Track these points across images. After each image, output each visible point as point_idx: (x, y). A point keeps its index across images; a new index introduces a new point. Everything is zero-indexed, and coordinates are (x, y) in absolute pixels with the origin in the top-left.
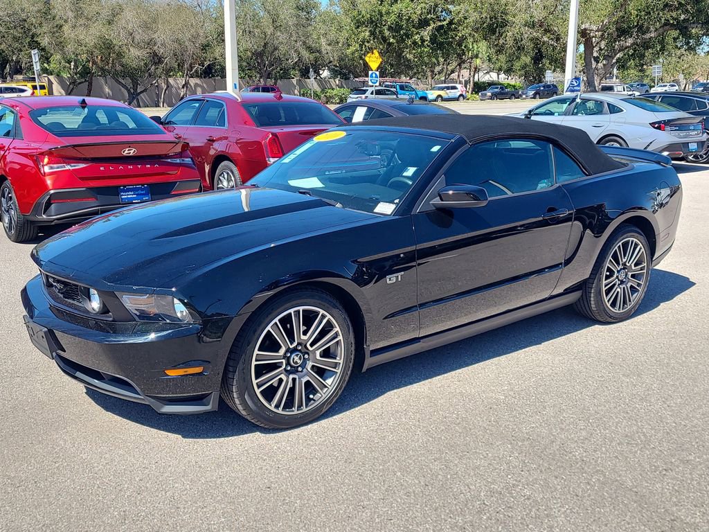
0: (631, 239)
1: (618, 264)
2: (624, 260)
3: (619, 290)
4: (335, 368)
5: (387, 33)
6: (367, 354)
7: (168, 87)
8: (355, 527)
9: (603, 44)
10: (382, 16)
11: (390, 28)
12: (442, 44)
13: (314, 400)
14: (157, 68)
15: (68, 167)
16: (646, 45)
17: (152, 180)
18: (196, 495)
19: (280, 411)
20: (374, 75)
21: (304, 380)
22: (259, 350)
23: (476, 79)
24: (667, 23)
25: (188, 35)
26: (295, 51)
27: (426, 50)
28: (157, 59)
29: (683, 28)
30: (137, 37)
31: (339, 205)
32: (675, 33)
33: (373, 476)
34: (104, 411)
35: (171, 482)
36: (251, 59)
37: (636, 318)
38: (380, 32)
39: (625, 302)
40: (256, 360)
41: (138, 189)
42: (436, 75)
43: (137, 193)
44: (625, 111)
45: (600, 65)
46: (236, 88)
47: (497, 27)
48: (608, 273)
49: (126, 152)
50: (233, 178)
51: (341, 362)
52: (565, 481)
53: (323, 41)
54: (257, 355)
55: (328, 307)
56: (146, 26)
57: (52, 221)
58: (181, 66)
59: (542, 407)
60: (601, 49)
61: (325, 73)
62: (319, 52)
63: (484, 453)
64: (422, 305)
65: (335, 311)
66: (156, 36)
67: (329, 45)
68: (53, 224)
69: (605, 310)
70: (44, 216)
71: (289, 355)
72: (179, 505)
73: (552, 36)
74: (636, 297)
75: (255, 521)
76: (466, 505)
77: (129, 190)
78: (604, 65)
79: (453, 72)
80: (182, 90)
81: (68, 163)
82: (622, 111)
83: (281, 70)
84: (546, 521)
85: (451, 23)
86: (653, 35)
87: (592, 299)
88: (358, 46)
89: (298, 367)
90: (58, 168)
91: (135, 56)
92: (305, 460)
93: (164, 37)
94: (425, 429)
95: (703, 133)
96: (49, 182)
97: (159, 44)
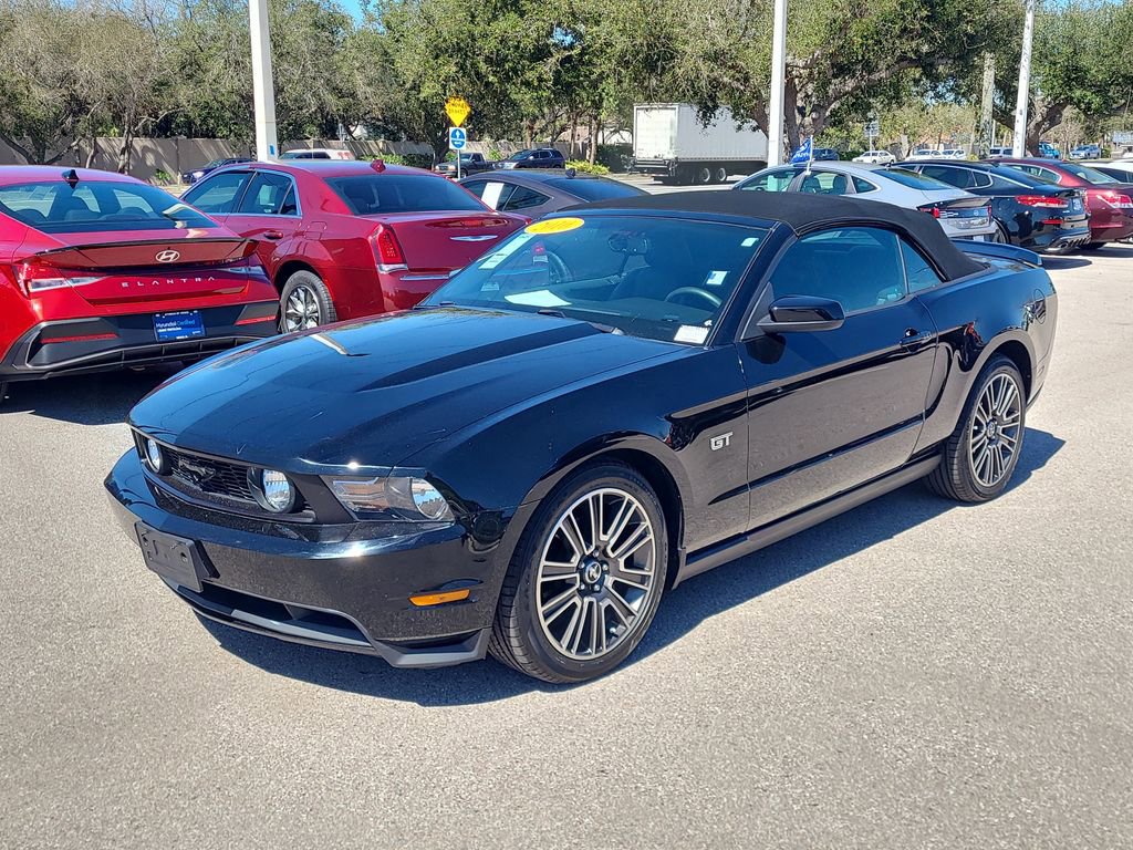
0: (1003, 375)
1: (987, 413)
2: (994, 408)
3: (988, 452)
4: (642, 583)
5: (483, 67)
6: (683, 559)
7: (96, 152)
8: (767, 819)
9: (810, 88)
10: (474, 40)
11: (488, 60)
12: (569, 85)
13: (616, 636)
14: (78, 121)
15: (68, 284)
16: (873, 89)
17: (204, 302)
18: (494, 790)
19: (573, 655)
20: (458, 134)
21: (604, 605)
22: (547, 559)
23: (600, 141)
24: (903, 58)
25: (131, 66)
26: (314, 95)
27: (544, 94)
28: (78, 106)
29: (927, 65)
30: (44, 69)
31: (617, 332)
32: (917, 73)
33: (752, 744)
34: (267, 674)
35: (441, 772)
36: (239, 107)
37: (1009, 493)
38: (472, 65)
39: (995, 472)
40: (543, 576)
41: (183, 318)
42: (536, 134)
43: (182, 323)
44: (879, 188)
45: (808, 120)
46: (272, 153)
47: (658, 60)
48: (976, 428)
49: (164, 257)
50: (315, 298)
51: (652, 574)
52: (1036, 731)
53: (359, 79)
54: (544, 568)
55: (636, 490)
56: (58, 51)
57: (44, 374)
58: (117, 118)
59: (945, 629)
60: (807, 96)
61: (359, 131)
62: (353, 95)
63: (898, 700)
64: (754, 484)
65: (644, 495)
66: (76, 67)
67: (369, 85)
68: (45, 377)
69: (972, 483)
70: (30, 366)
71: (583, 566)
72: (476, 807)
73: (737, 75)
74: (1007, 463)
75: (609, 821)
76: (914, 777)
77: (169, 320)
78: (813, 119)
79: (563, 129)
80: (122, 157)
81: (68, 277)
82: (875, 188)
83: (290, 125)
84: (1042, 790)
85: (583, 53)
86: (883, 75)
87: (955, 467)
88: (438, 87)
89: (593, 585)
90: (49, 285)
91: (42, 99)
92: (635, 727)
93: (88, 69)
94: (791, 671)
95: (991, 221)
96: (36, 307)
97: (82, 81)
